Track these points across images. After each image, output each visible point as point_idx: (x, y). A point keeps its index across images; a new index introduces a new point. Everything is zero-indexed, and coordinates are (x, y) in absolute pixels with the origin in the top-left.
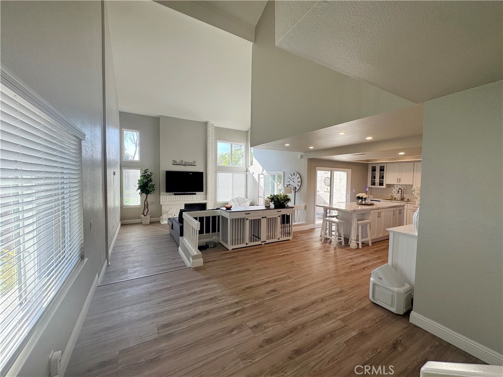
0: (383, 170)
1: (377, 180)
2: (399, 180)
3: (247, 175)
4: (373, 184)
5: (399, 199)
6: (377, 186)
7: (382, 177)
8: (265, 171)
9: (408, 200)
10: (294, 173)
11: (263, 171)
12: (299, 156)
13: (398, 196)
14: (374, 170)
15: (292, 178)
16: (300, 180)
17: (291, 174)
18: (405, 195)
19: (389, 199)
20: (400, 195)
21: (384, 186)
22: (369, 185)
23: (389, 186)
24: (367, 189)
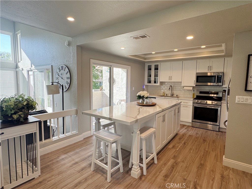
0: (157, 69)
1: (152, 78)
2: (170, 78)
3: (17, 72)
4: (149, 82)
5: (170, 96)
6: (152, 84)
7: (156, 75)
8: (33, 67)
9: (177, 96)
10: (62, 67)
11: (32, 67)
12: (66, 44)
13: (169, 93)
14: (150, 69)
15: (60, 73)
16: (68, 75)
17: (59, 69)
18: (174, 91)
19: (162, 95)
20: (171, 91)
21: (158, 84)
22: (146, 83)
23: (162, 83)
24: (145, 86)
